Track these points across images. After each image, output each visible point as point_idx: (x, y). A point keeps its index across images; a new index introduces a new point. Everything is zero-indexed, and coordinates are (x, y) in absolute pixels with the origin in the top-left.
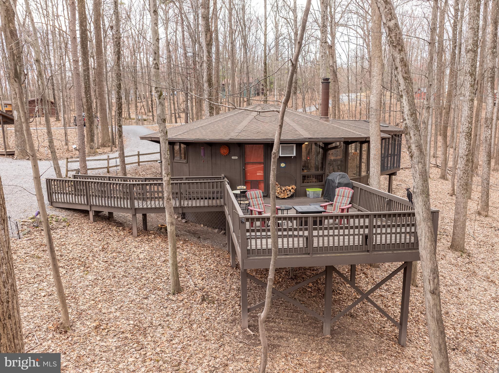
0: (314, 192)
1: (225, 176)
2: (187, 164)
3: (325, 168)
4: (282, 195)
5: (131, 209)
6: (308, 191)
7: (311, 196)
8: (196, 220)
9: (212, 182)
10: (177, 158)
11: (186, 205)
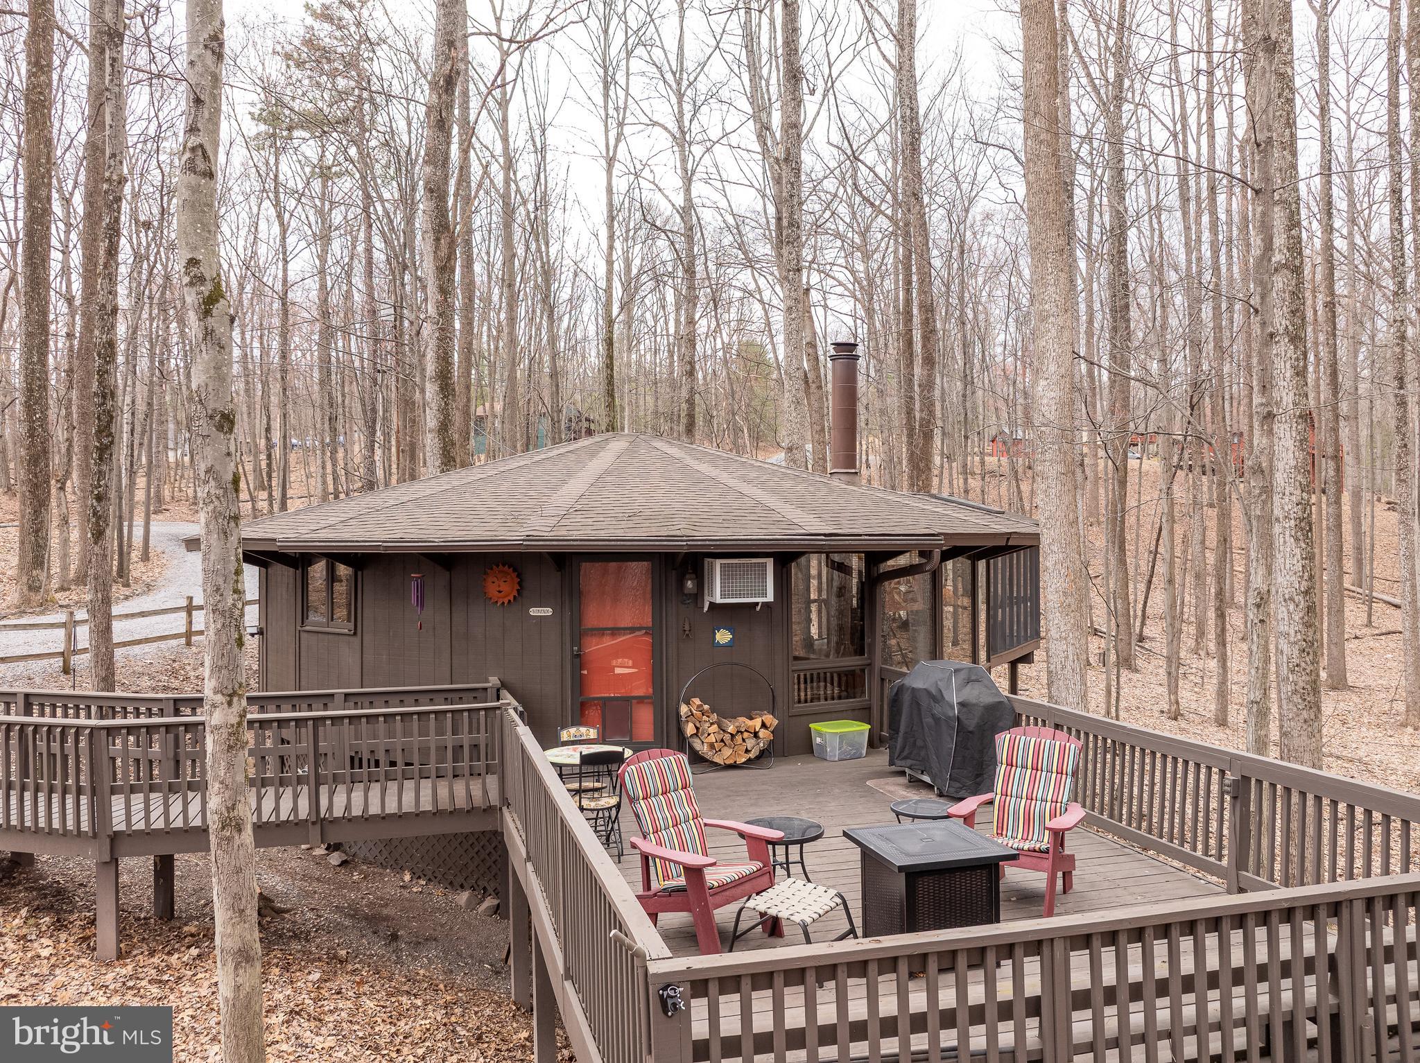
0: (842, 736)
1: (504, 685)
2: (357, 640)
3: (872, 645)
4: (727, 752)
5: (95, 836)
6: (820, 734)
7: (833, 751)
8: (385, 854)
9: (452, 711)
10: (316, 618)
11: (338, 812)
